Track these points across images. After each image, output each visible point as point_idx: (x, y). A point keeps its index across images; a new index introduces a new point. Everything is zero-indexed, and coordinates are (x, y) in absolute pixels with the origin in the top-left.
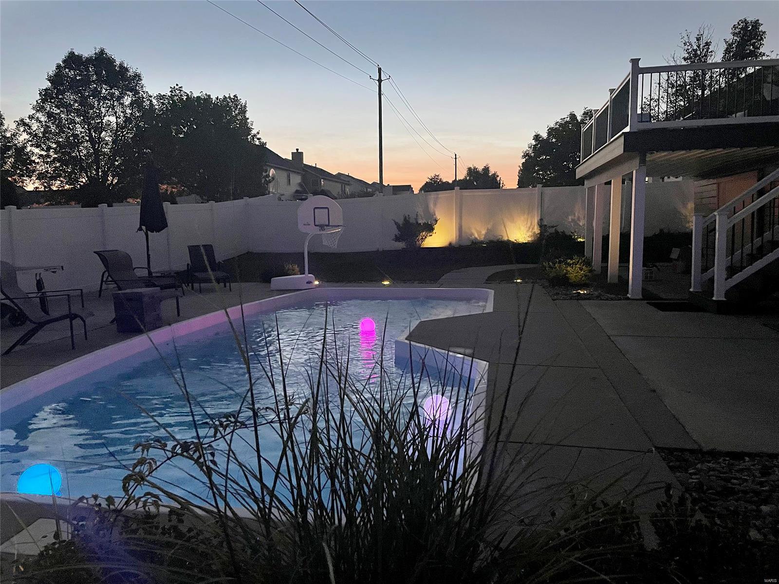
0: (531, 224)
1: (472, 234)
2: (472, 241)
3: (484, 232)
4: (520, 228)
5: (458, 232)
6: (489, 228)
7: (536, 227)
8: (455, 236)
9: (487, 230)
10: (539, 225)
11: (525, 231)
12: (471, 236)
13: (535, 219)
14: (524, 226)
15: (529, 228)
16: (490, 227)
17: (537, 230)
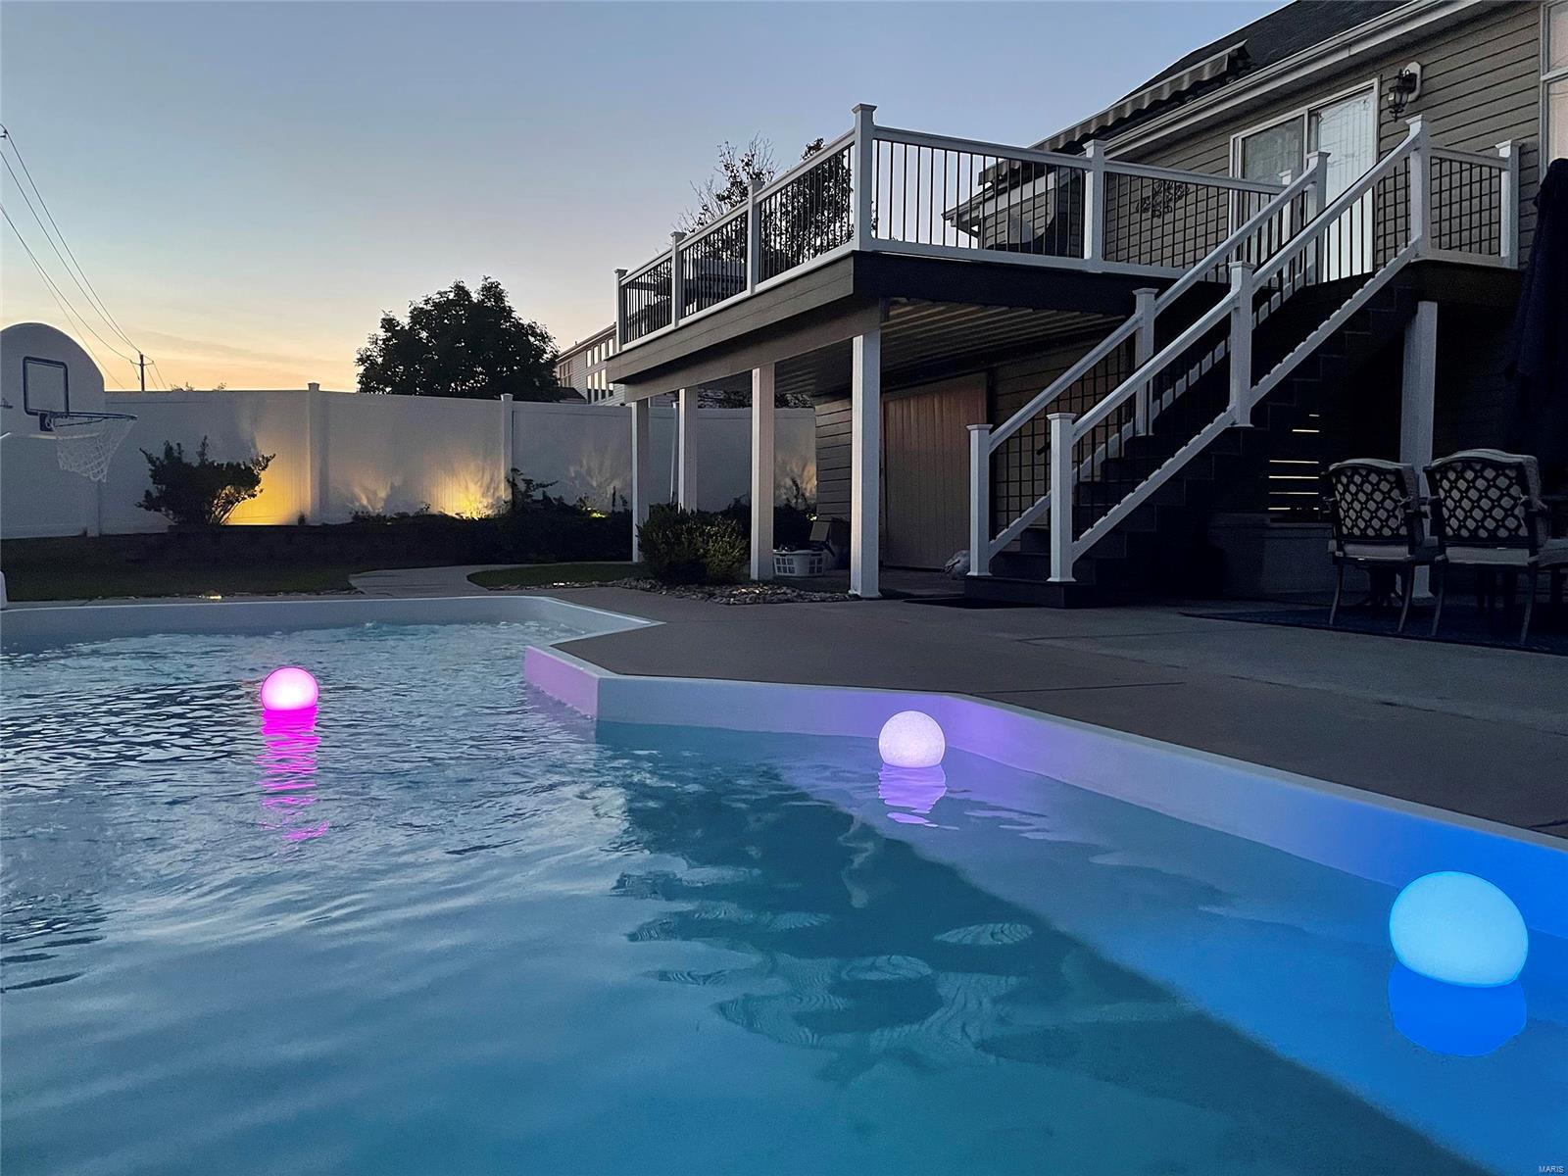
0: (491, 479)
1: (355, 498)
2: (357, 513)
3: (382, 494)
4: (467, 488)
5: (318, 491)
6: (396, 484)
7: (502, 486)
8: (309, 498)
9: (391, 488)
10: (508, 481)
11: (479, 495)
12: (352, 502)
13: (499, 469)
14: (475, 484)
15: (488, 488)
16: (398, 481)
17: (504, 493)
